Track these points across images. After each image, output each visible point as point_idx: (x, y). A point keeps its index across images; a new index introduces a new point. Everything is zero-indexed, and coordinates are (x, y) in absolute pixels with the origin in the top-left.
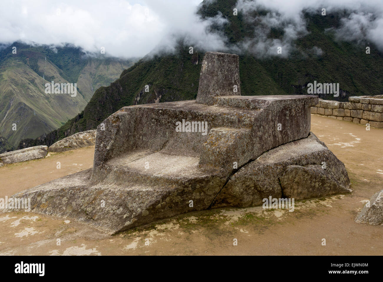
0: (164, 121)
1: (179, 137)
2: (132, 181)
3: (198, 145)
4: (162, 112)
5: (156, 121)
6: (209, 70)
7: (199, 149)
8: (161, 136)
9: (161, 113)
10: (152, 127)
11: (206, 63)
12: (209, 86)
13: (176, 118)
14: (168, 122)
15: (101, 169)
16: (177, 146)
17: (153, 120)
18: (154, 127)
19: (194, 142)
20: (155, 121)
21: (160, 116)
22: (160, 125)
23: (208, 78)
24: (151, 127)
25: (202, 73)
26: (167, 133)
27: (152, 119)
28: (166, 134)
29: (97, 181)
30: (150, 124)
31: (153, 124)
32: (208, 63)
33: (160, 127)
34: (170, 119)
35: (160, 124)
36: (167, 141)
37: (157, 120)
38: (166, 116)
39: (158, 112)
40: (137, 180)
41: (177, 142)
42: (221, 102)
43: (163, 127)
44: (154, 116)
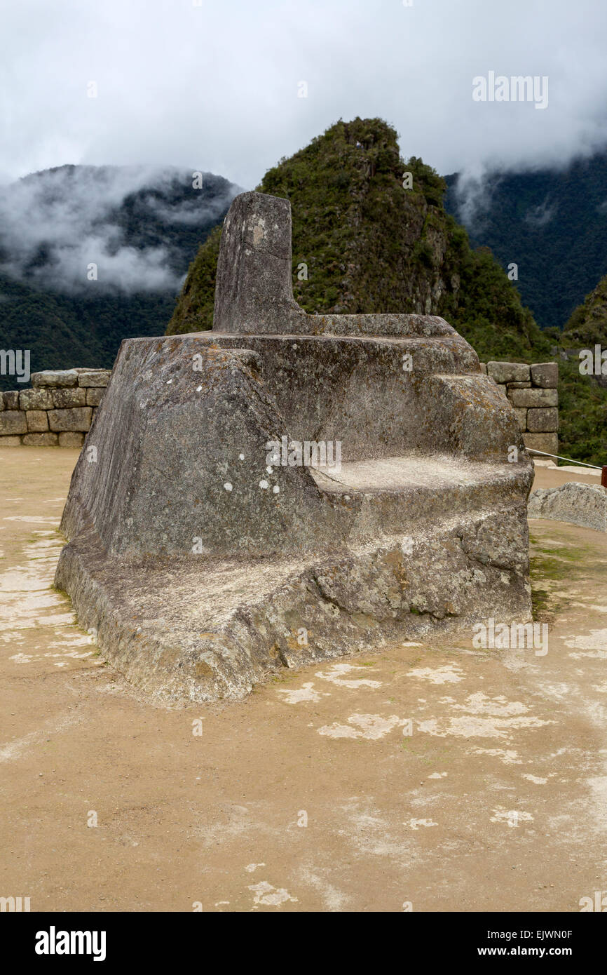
0: (308, 373)
1: (346, 415)
2: (421, 515)
3: (390, 428)
4: (299, 347)
5: (289, 375)
6: (274, 242)
8: (305, 417)
9: (297, 351)
10: (278, 394)
11: (262, 222)
12: (280, 287)
13: (334, 361)
14: (317, 375)
15: (332, 507)
16: (343, 438)
17: (280, 373)
18: (284, 393)
19: (381, 420)
20: (286, 374)
21: (295, 360)
22: (298, 385)
23: (276, 263)
24: (276, 394)
25: (254, 249)
26: (318, 407)
27: (278, 369)
28: (315, 409)
29: (331, 543)
30: (274, 386)
31: (281, 386)
32: (269, 224)
33: (300, 390)
34: (321, 366)
35: (298, 382)
36: (321, 428)
37: (289, 371)
38: (310, 360)
39: (289, 348)
40: (432, 508)
41: (343, 428)
42: (336, 326)
43: (306, 392)
44: (280, 361)
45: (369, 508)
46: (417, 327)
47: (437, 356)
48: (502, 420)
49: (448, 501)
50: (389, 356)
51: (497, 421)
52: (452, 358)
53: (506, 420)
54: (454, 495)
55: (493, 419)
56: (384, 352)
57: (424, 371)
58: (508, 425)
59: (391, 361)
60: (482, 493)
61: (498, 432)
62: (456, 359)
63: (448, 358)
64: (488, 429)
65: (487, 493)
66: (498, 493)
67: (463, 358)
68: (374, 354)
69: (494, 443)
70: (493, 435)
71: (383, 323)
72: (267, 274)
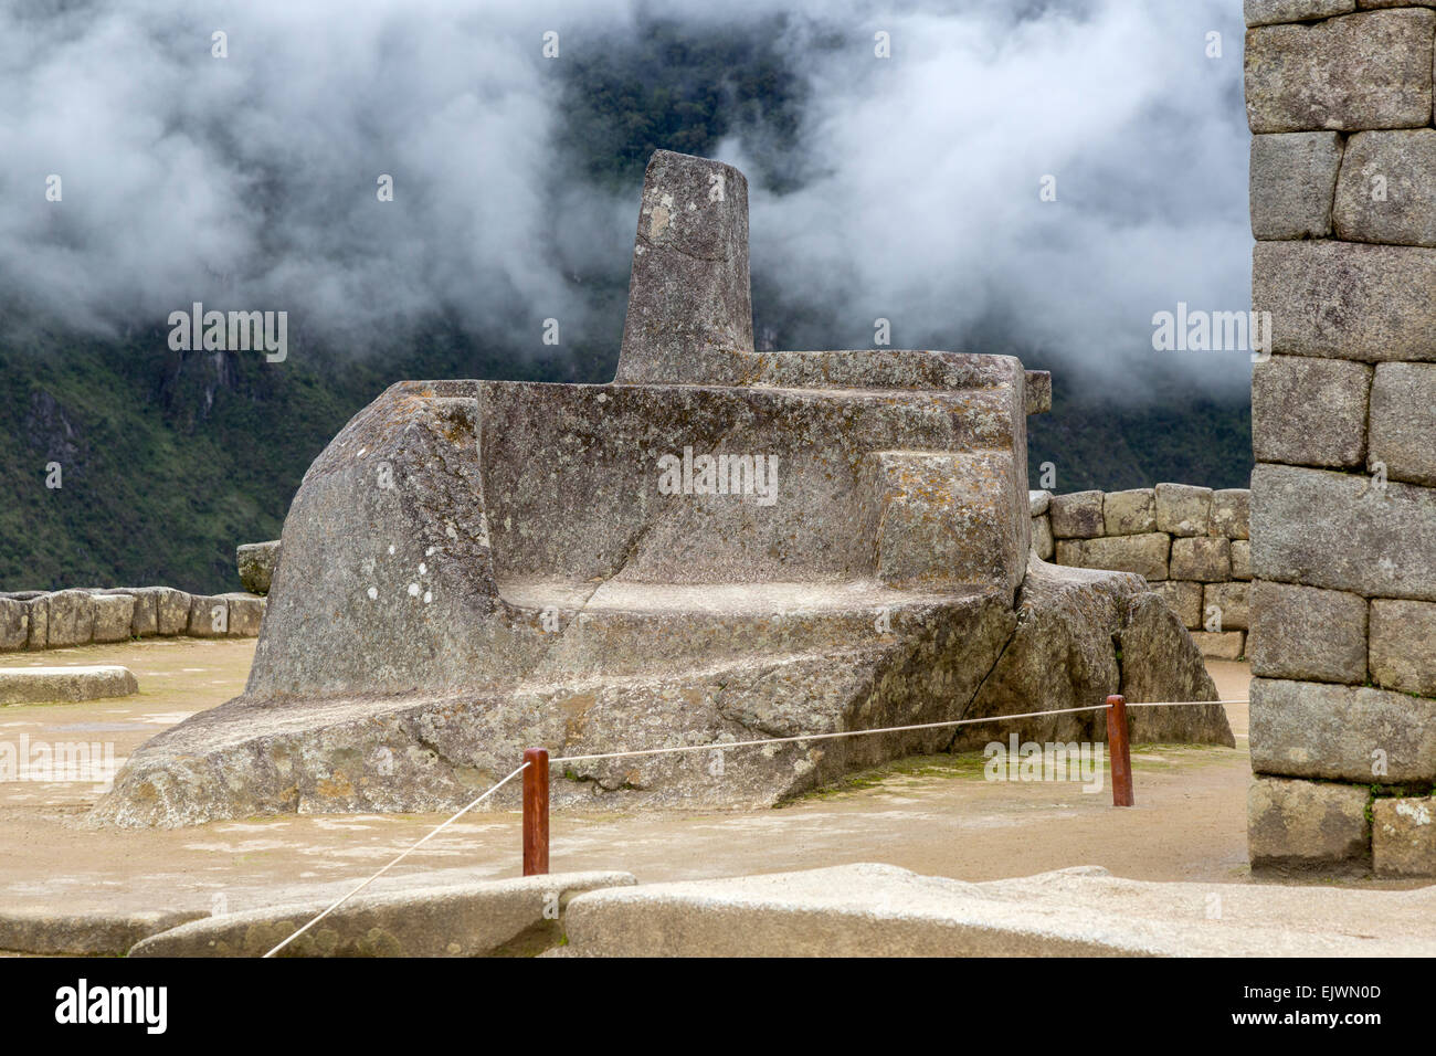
0: (625, 440)
1: (700, 510)
2: (683, 653)
3: (793, 537)
4: (611, 399)
5: (584, 443)
6: (687, 231)
7: (800, 551)
8: (614, 509)
9: (606, 406)
10: (562, 471)
11: (668, 200)
12: (692, 306)
13: (682, 422)
14: (644, 445)
15: (509, 626)
16: (692, 547)
17: (568, 439)
18: (573, 470)
19: (775, 521)
20: (579, 440)
21: (601, 419)
22: (604, 458)
23: (688, 267)
24: (557, 471)
26: (642, 495)
27: (564, 433)
28: (635, 498)
29: (496, 679)
30: (552, 459)
31: (567, 458)
32: (680, 202)
33: (607, 466)
34: (653, 430)
35: (604, 455)
36: (645, 530)
37: (586, 438)
38: (631, 419)
39: (589, 399)
40: (707, 644)
41: (693, 530)
43: (620, 471)
44: (570, 419)
45: (580, 634)
46: (933, 373)
47: (912, 420)
48: (960, 524)
49: (743, 636)
50: (803, 417)
51: (950, 526)
52: (948, 423)
53: (968, 524)
54: (759, 628)
55: (941, 521)
56: (793, 410)
57: (878, 443)
58: (970, 533)
59: (807, 424)
60: (818, 628)
61: (951, 543)
62: (957, 425)
63: (937, 424)
64: (930, 538)
65: (828, 630)
66: (853, 630)
67: (973, 424)
68: (769, 412)
69: (941, 562)
70: (939, 549)
71: (869, 366)
72: (671, 286)
